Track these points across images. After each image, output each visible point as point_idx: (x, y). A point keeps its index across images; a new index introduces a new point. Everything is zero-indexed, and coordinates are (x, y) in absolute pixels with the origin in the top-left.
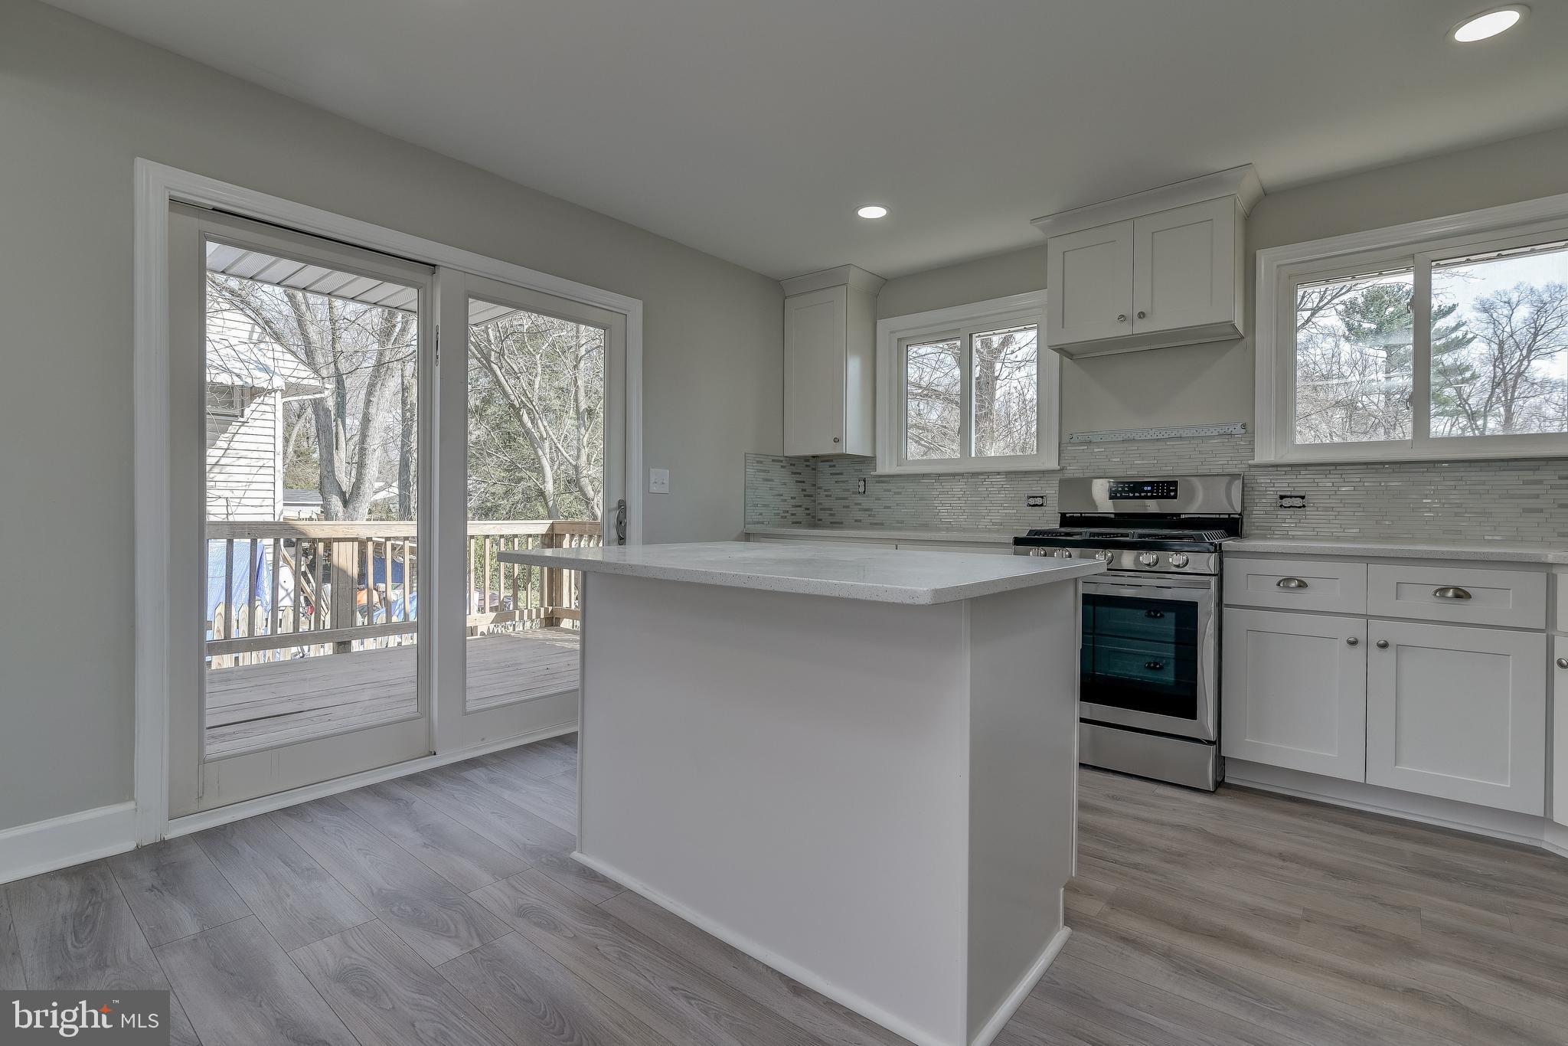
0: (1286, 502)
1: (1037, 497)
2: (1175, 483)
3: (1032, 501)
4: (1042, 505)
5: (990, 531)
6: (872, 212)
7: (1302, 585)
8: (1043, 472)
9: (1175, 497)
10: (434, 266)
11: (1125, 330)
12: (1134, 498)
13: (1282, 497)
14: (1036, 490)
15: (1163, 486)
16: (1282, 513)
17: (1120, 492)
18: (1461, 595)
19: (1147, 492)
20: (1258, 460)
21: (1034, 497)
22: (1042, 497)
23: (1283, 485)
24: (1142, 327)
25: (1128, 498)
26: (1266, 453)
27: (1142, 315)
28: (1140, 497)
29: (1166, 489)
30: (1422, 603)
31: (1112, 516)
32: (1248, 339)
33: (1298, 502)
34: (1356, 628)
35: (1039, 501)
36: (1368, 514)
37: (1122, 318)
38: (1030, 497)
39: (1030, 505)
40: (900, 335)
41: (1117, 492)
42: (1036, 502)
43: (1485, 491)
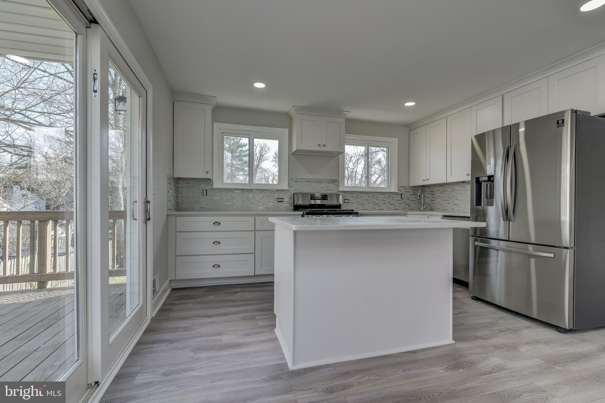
1: (280, 199)
2: (327, 195)
3: (279, 200)
4: (282, 201)
5: (264, 211)
6: (260, 85)
8: (282, 190)
9: (327, 199)
11: (319, 149)
13: (345, 200)
14: (281, 196)
20: (340, 190)
21: (279, 199)
22: (282, 199)
23: (345, 197)
24: (324, 149)
25: (315, 199)
26: (341, 188)
27: (324, 145)
28: (318, 200)
29: (325, 197)
31: (308, 205)
32: (337, 157)
33: (348, 201)
35: (282, 200)
36: (360, 204)
37: (319, 145)
38: (278, 199)
39: (278, 201)
40: (223, 131)
41: (312, 198)
42: (280, 200)
43: (379, 199)
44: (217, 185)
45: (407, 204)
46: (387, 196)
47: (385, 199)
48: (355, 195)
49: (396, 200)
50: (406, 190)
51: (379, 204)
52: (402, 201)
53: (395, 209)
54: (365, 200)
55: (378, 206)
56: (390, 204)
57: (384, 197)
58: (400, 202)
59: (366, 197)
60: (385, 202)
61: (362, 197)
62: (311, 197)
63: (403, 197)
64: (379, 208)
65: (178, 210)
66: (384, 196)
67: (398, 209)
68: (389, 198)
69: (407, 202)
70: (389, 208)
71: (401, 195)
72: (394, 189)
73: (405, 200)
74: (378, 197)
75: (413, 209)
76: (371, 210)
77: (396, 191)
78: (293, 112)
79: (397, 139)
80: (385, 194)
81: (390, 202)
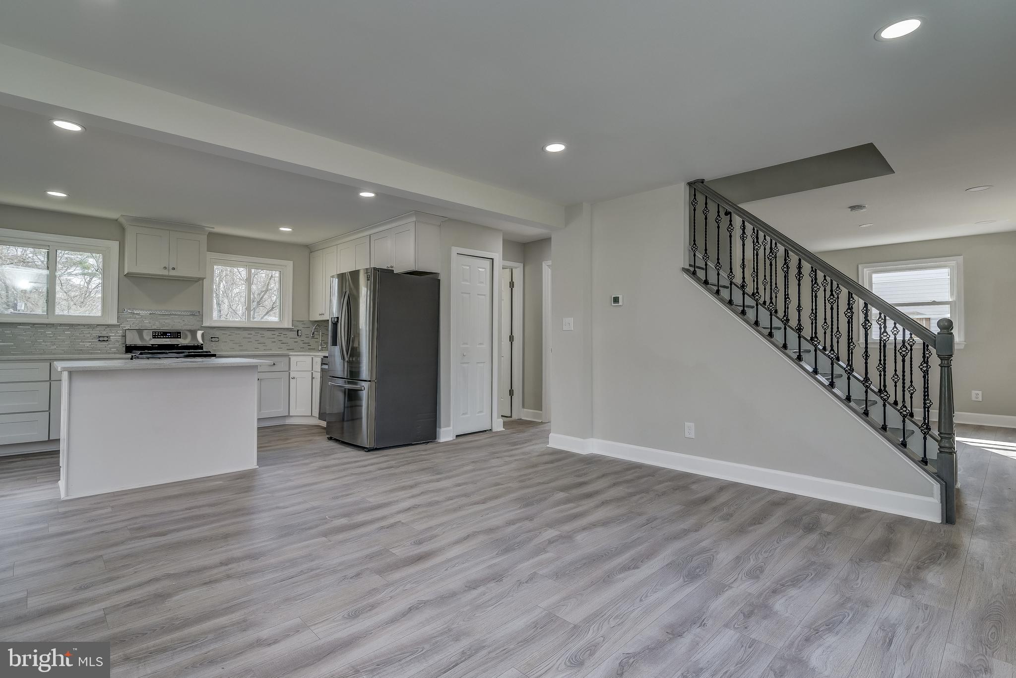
0: (213, 339)
1: (104, 337)
2: (180, 333)
3: (101, 339)
8: (108, 325)
9: (179, 338)
11: (165, 273)
12: (163, 338)
13: (212, 338)
14: (104, 333)
15: (175, 334)
16: (212, 342)
17: (157, 336)
19: (169, 335)
20: (205, 325)
21: (102, 337)
22: (107, 337)
24: (173, 273)
25: (161, 338)
26: (207, 323)
27: (174, 269)
28: (166, 338)
29: (177, 335)
31: (150, 345)
33: (217, 339)
35: (106, 339)
36: (236, 343)
37: (165, 268)
38: (100, 337)
39: (100, 341)
41: (155, 335)
42: (103, 339)
43: (264, 337)
45: (306, 343)
46: (277, 333)
47: (273, 336)
48: (228, 333)
49: (291, 338)
50: (303, 326)
51: (265, 343)
52: (298, 339)
53: (288, 349)
54: (243, 338)
55: (264, 346)
56: (282, 343)
57: (273, 335)
58: (296, 340)
59: (245, 334)
60: (273, 340)
61: (239, 334)
62: (153, 335)
63: (300, 334)
64: (265, 348)
66: (273, 332)
68: (280, 336)
69: (307, 340)
70: (279, 348)
71: (298, 332)
72: (287, 324)
73: (302, 338)
74: (263, 334)
75: (314, 349)
76: (253, 351)
77: (290, 326)
78: (122, 220)
79: (292, 262)
80: (275, 331)
81: (281, 341)
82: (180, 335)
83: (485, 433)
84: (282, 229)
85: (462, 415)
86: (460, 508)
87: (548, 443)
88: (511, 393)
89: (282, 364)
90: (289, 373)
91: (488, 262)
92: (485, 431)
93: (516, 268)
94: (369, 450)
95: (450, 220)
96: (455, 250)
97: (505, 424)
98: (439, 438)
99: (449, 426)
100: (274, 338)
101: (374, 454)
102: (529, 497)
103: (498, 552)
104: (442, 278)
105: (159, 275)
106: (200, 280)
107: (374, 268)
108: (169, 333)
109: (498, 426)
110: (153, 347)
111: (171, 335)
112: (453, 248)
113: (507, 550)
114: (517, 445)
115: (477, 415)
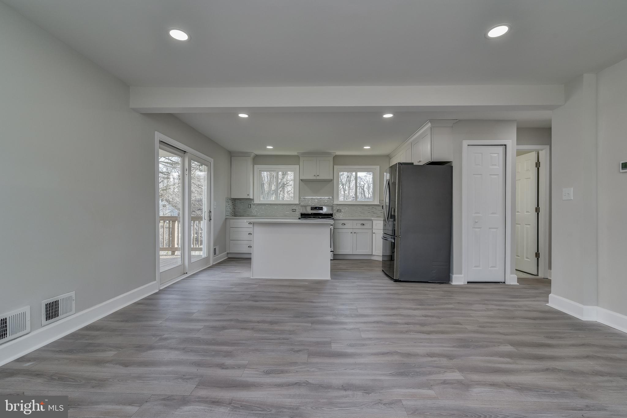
0: (339, 211)
2: (322, 207)
3: (293, 210)
7: (345, 224)
8: (296, 204)
10: (185, 152)
11: (315, 178)
12: (315, 210)
13: (338, 210)
14: (294, 208)
15: (320, 208)
16: (338, 213)
17: (313, 209)
18: (363, 225)
23: (338, 208)
24: (318, 178)
26: (335, 203)
27: (318, 176)
30: (359, 226)
32: (333, 181)
33: (340, 211)
34: (351, 230)
35: (295, 210)
36: (350, 213)
37: (315, 176)
40: (260, 169)
42: (294, 211)
44: (256, 201)
46: (371, 207)
47: (369, 209)
48: (346, 207)
49: (378, 210)
53: (377, 217)
54: (354, 210)
55: (364, 214)
57: (369, 208)
58: (381, 211)
60: (369, 211)
61: (351, 208)
62: (311, 209)
65: (235, 216)
66: (369, 207)
67: (380, 217)
68: (373, 209)
70: (372, 216)
71: (382, 207)
72: (377, 202)
74: (364, 208)
76: (356, 217)
77: (378, 204)
79: (379, 166)
80: (369, 206)
81: (373, 212)
82: (322, 209)
83: (498, 284)
84: (365, 147)
85: (474, 267)
86: (407, 332)
87: (548, 302)
88: (537, 255)
89: (368, 225)
90: (372, 230)
91: (501, 149)
92: (499, 282)
93: (542, 150)
94: (396, 281)
95: (460, 121)
96: (465, 143)
97: (519, 280)
98: (452, 281)
99: (461, 273)
100: (369, 210)
101: (397, 284)
102: (472, 341)
103: (393, 373)
104: (454, 165)
105: (312, 179)
106: (331, 181)
107: (399, 163)
108: (317, 207)
109: (512, 280)
110: (312, 214)
111: (318, 209)
112: (464, 141)
113: (401, 374)
114: (517, 298)
115: (490, 269)
